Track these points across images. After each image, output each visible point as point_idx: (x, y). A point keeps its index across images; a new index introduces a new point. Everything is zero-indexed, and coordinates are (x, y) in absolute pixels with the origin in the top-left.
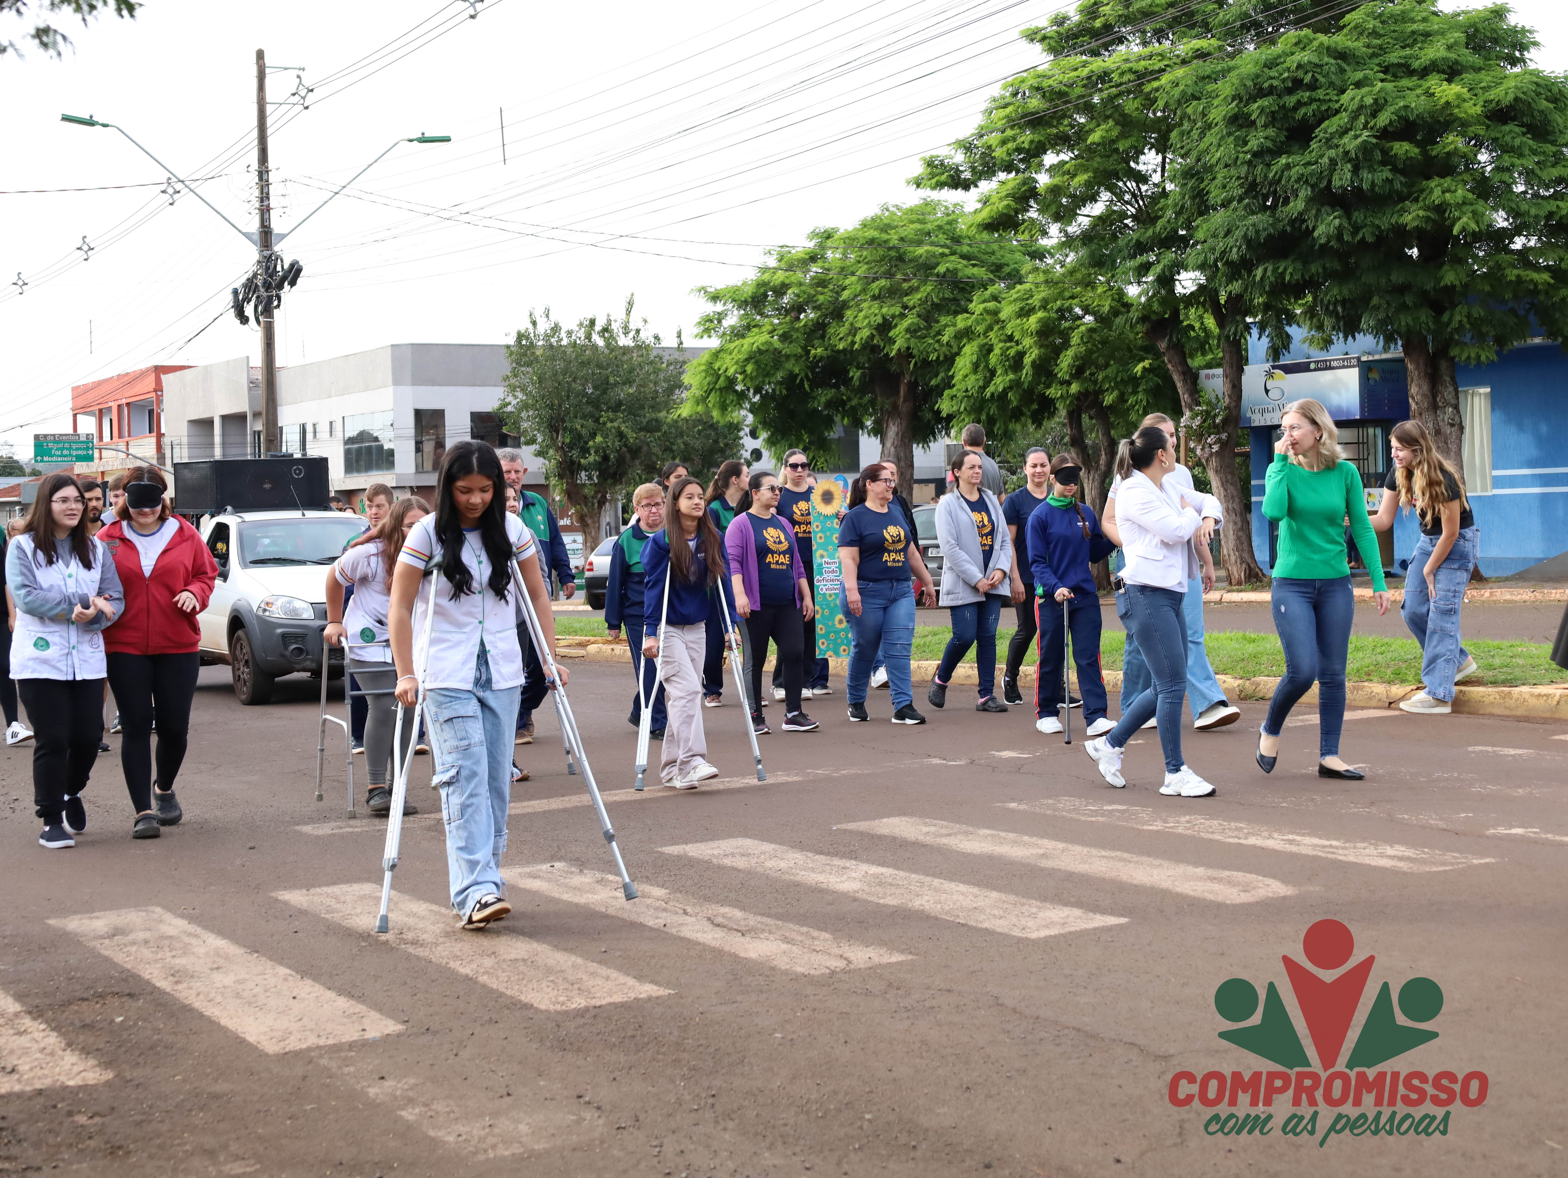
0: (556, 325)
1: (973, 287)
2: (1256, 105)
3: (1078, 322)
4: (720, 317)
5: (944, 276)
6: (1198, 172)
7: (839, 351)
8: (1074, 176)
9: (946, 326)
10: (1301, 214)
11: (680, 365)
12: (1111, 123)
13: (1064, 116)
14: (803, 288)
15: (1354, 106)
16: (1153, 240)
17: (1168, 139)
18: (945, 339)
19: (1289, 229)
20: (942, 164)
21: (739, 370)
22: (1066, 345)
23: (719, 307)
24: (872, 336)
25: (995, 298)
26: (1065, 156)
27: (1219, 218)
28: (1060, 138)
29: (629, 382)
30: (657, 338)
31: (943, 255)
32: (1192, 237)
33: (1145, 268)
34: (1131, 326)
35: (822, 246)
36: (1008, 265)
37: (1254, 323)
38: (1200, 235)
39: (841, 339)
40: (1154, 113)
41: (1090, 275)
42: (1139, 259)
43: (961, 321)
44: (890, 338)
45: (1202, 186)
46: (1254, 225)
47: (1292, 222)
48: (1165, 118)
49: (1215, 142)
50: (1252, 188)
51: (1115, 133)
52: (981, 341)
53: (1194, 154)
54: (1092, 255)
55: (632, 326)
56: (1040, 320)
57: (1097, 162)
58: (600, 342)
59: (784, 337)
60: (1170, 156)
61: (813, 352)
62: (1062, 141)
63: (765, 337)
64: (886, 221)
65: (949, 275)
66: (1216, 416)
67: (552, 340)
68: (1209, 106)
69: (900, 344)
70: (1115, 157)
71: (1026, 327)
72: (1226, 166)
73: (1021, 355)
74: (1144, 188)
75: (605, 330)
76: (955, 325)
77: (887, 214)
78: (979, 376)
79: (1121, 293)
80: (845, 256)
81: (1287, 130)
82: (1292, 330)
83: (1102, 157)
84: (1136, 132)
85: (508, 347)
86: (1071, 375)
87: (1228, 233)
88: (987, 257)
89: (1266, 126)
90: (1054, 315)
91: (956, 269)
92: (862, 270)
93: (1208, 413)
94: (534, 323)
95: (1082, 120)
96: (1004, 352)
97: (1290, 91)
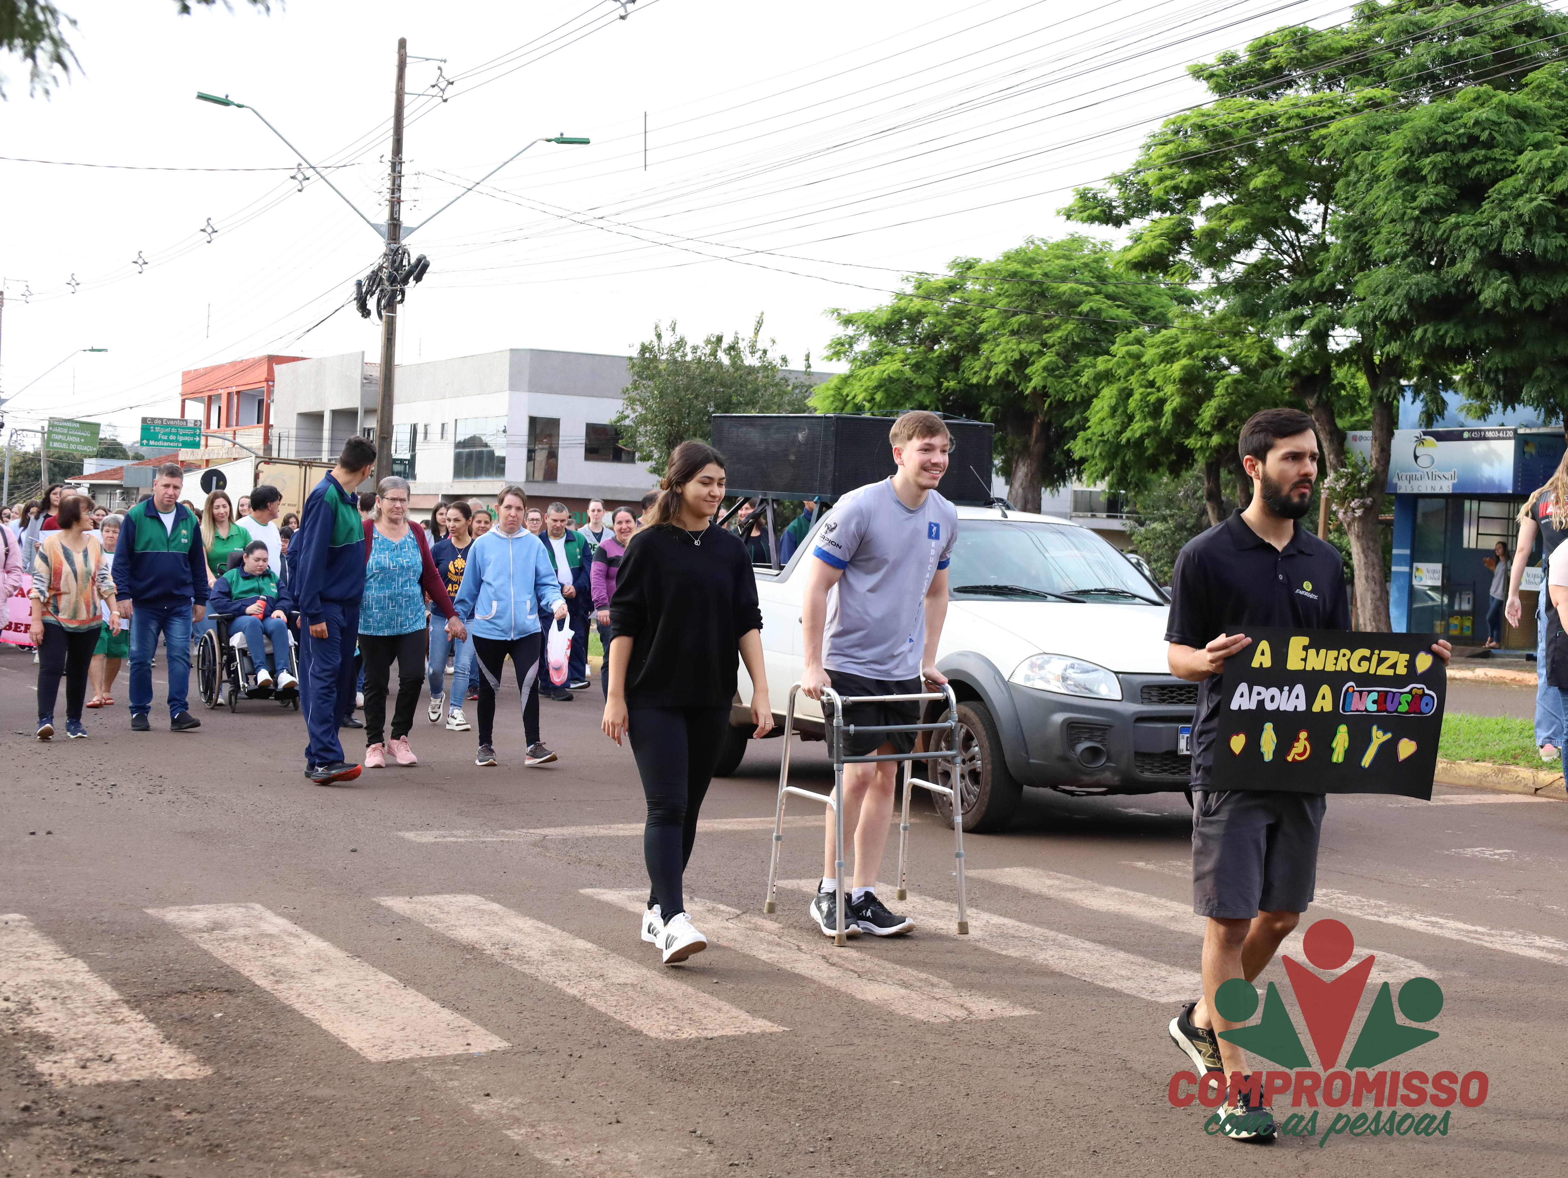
0: (682, 340)
1: (1116, 328)
2: (1428, 160)
3: (1223, 373)
4: (852, 341)
5: (1087, 315)
6: (1361, 226)
7: (972, 385)
8: (1232, 221)
9: (1085, 366)
10: (1467, 276)
11: (806, 389)
12: (1274, 168)
13: (1225, 158)
14: (940, 318)
15: (1532, 167)
16: (1309, 293)
17: (1333, 189)
18: (1084, 380)
19: (1453, 290)
20: (1095, 198)
21: (868, 398)
22: (1209, 394)
23: (850, 331)
24: (1008, 372)
25: (1139, 341)
26: (1224, 199)
27: (1381, 274)
28: (1220, 181)
29: (752, 403)
30: (784, 360)
31: (1087, 293)
32: (1350, 292)
33: (1298, 322)
34: (1280, 380)
35: (962, 276)
36: (1153, 308)
37: (1409, 386)
38: (1360, 291)
39: (975, 373)
40: (1320, 163)
41: (1240, 324)
42: (1293, 312)
43: (1102, 363)
44: (1026, 376)
45: (1365, 239)
46: (1417, 284)
47: (1457, 284)
48: (1329, 168)
49: (1383, 195)
50: (1417, 246)
51: (1278, 179)
52: (1122, 384)
53: (1359, 207)
54: (1244, 303)
55: (760, 346)
56: (1184, 368)
57: (1256, 208)
58: (725, 360)
59: (917, 367)
60: (1332, 207)
61: (945, 384)
62: (1222, 183)
63: (897, 365)
64: (1030, 255)
65: (1092, 315)
66: (1361, 479)
67: (677, 355)
68: (1378, 157)
69: (1036, 381)
70: (1276, 204)
71: (1169, 374)
72: (1393, 221)
73: (1162, 402)
74: (1303, 238)
75: (732, 348)
76: (1094, 366)
77: (1032, 247)
78: (1117, 420)
79: (1271, 346)
80: (985, 287)
81: (1459, 188)
82: (1448, 396)
83: (1262, 203)
84: (1298, 181)
85: (631, 359)
86: (1213, 426)
87: (1389, 290)
88: (1132, 298)
89: (1437, 182)
90: (1199, 363)
91: (1100, 309)
92: (1002, 303)
93: (1353, 475)
94: (659, 336)
95: (1244, 164)
96: (1144, 397)
97: (1465, 148)
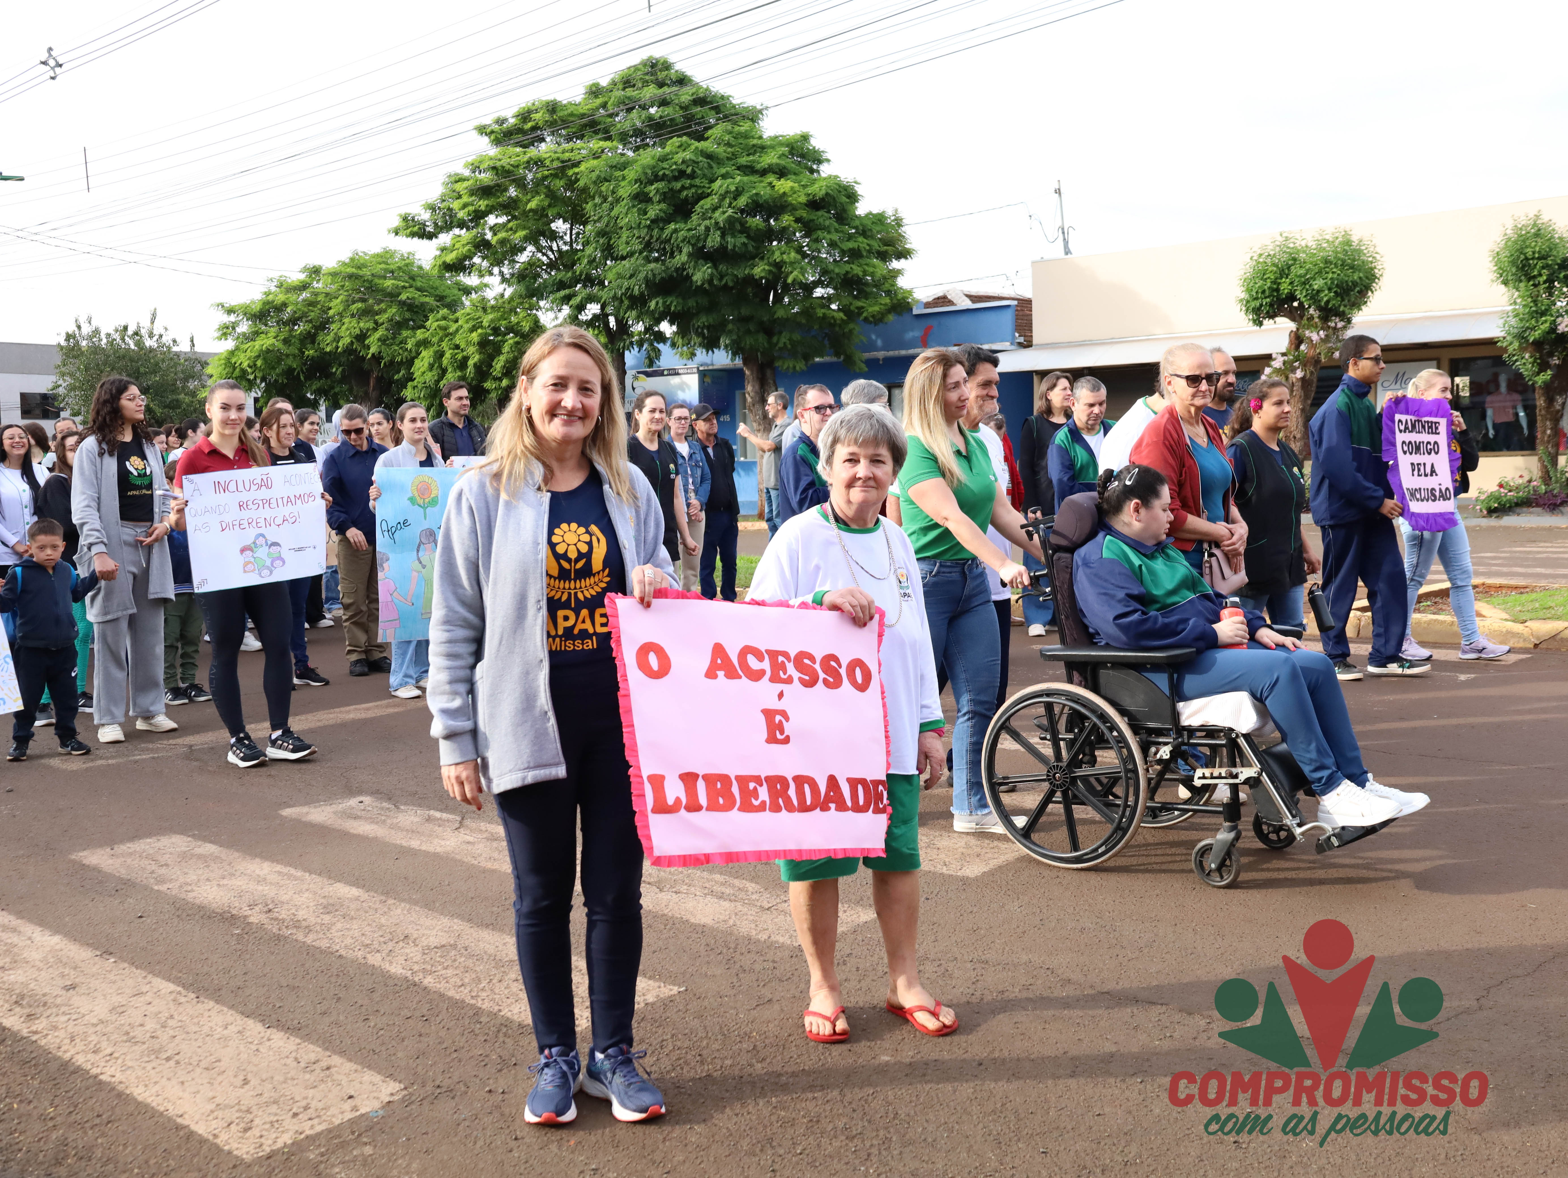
0: (97, 329)
1: (428, 310)
2: (653, 187)
3: (506, 337)
4: (234, 325)
5: (405, 302)
7: (326, 354)
9: (409, 337)
10: (683, 264)
12: (542, 195)
14: (298, 307)
15: (722, 191)
16: (571, 280)
18: (409, 346)
20: (413, 220)
21: (251, 364)
22: (499, 353)
23: (232, 318)
24: (352, 343)
25: (445, 318)
27: (626, 264)
30: (175, 342)
31: (403, 287)
35: (311, 278)
36: (448, 297)
38: (610, 276)
39: (328, 344)
42: (561, 293)
43: (420, 334)
44: (366, 345)
46: (652, 270)
47: (677, 270)
49: (623, 211)
50: (648, 246)
51: (544, 203)
52: (436, 348)
54: (523, 289)
55: (156, 332)
56: (480, 335)
57: (532, 223)
58: (130, 343)
59: (284, 342)
60: (576, 224)
61: (306, 353)
62: (501, 208)
63: (270, 342)
65: (409, 301)
67: (93, 340)
68: (617, 186)
69: (373, 350)
71: (469, 340)
72: (631, 228)
73: (466, 359)
74: (557, 245)
75: (135, 334)
76: (415, 337)
77: (357, 257)
78: (435, 372)
80: (329, 284)
81: (675, 206)
82: (664, 348)
85: (56, 345)
86: (503, 374)
87: (632, 276)
88: (435, 290)
89: (660, 202)
90: (490, 332)
91: (414, 298)
92: (343, 296)
94: (81, 327)
96: (453, 356)
97: (676, 179)
